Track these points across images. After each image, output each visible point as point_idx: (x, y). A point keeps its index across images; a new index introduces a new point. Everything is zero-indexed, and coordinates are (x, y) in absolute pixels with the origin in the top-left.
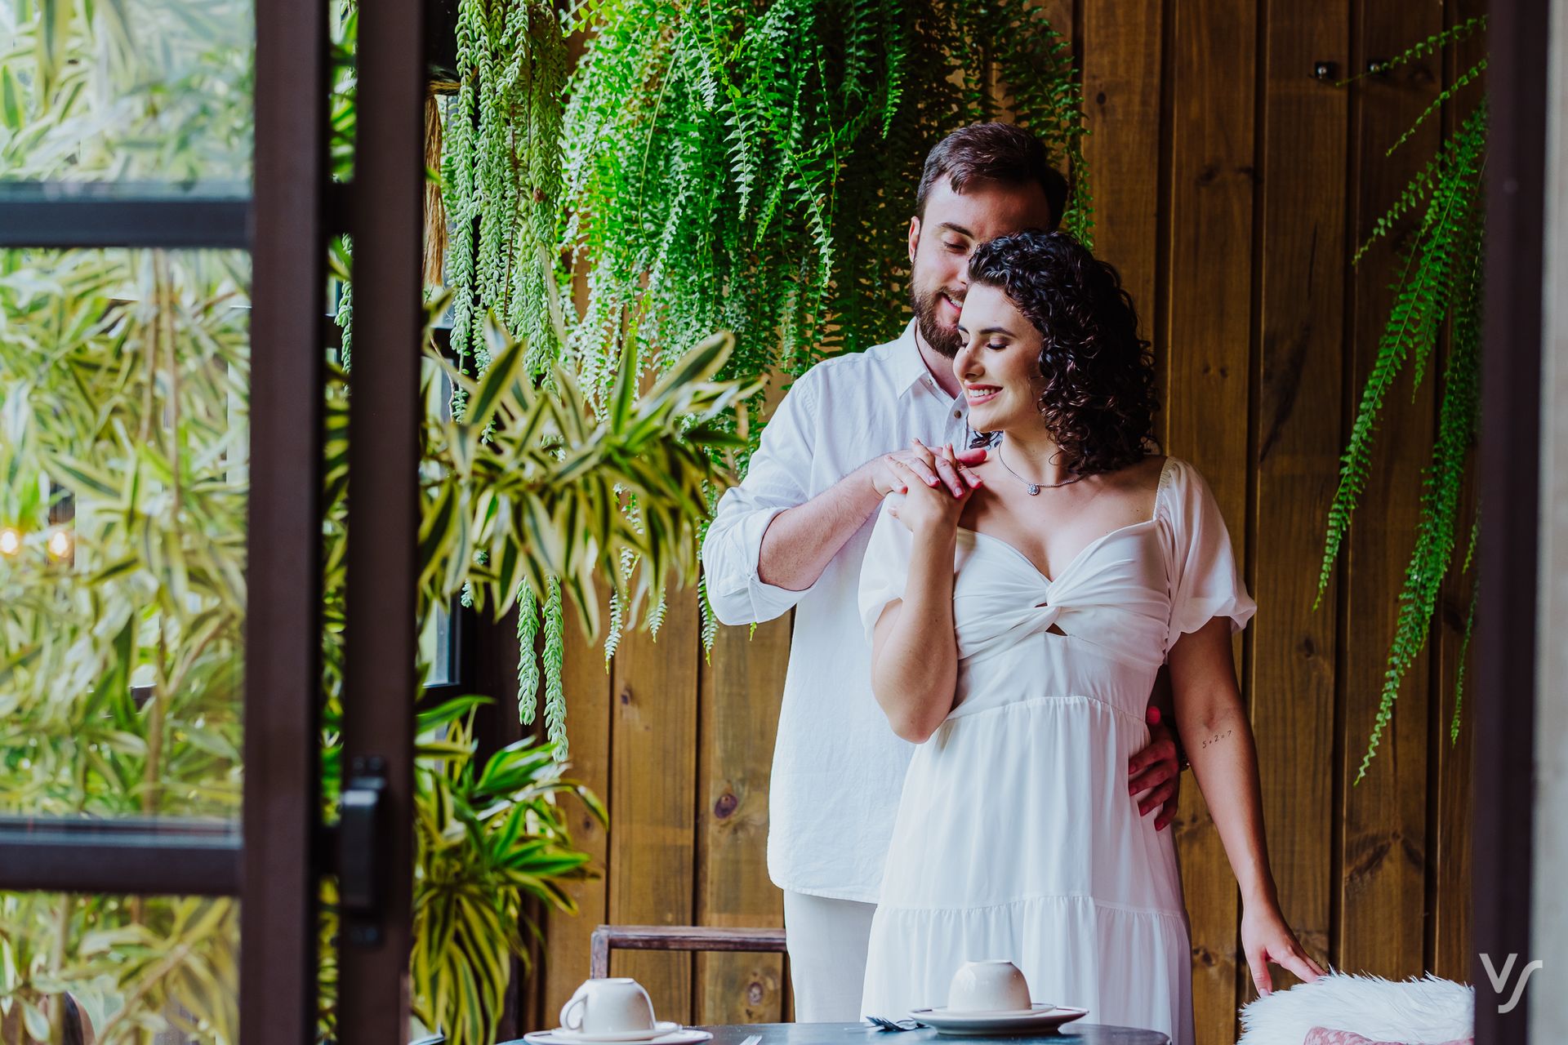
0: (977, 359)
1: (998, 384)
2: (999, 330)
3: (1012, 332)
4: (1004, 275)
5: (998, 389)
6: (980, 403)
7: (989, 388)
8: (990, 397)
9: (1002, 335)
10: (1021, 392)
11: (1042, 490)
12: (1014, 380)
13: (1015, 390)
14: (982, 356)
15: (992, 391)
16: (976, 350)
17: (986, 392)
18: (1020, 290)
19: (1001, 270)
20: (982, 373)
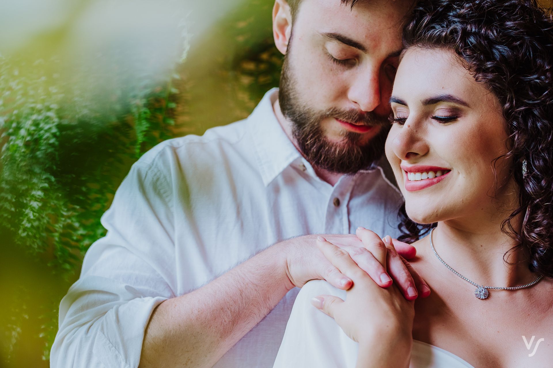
0: (419, 135)
1: (446, 166)
2: (449, 98)
3: (465, 99)
4: (454, 32)
5: (445, 171)
6: (422, 188)
7: (435, 170)
8: (435, 180)
9: (452, 104)
10: (475, 174)
11: (494, 294)
12: (468, 159)
13: (468, 172)
14: (425, 132)
15: (438, 174)
16: (419, 124)
17: (431, 175)
18: (474, 49)
19: (448, 26)
20: (426, 152)
